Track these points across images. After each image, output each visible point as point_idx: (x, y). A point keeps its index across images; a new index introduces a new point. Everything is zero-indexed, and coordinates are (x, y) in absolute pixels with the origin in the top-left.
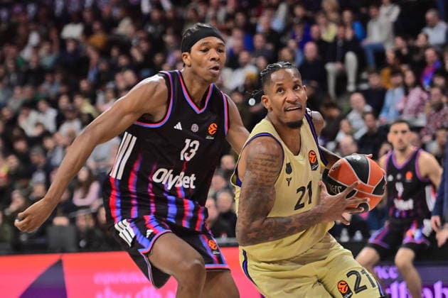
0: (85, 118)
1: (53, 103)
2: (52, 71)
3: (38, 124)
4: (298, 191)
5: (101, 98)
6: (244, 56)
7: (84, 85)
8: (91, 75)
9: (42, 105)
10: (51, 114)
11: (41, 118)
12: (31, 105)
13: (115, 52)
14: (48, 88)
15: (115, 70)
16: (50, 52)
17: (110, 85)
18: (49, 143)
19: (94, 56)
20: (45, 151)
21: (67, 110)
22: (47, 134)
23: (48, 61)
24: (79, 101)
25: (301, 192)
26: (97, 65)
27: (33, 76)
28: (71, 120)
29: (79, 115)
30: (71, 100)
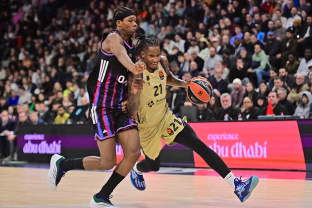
0: (202, 45)
1: (183, 36)
2: (182, 18)
3: (174, 48)
4: (154, 87)
5: (211, 33)
6: (294, 9)
7: (201, 26)
8: (205, 20)
9: (177, 37)
10: (183, 42)
11: (177, 45)
12: (171, 37)
13: (218, 7)
14: (180, 27)
15: (219, 17)
16: (181, 7)
17: (216, 26)
18: (181, 59)
19: (207, 9)
20: (179, 63)
21: (192, 40)
22: (180, 53)
23: (180, 12)
24: (198, 35)
25: (156, 88)
26: (209, 14)
27: (171, 20)
28: (194, 46)
29: (199, 43)
30: (194, 35)
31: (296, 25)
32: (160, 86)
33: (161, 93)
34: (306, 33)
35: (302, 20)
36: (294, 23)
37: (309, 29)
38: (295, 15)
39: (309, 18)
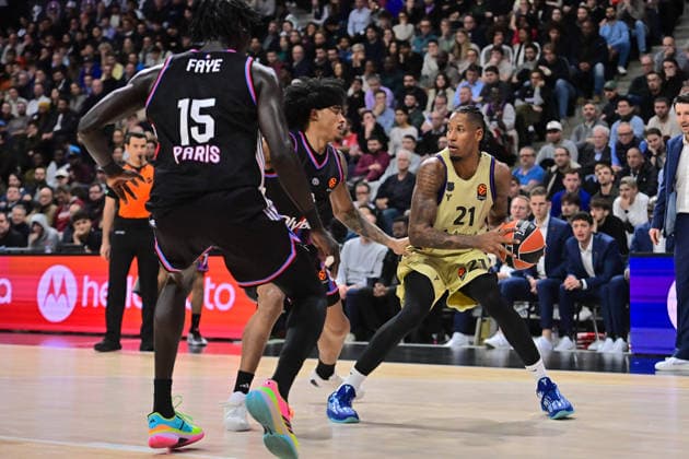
31: (42, 111)
32: (472, 210)
33: (471, 224)
34: (56, 124)
35: (52, 104)
36: (40, 107)
37: (61, 117)
38: (40, 96)
39: (61, 102)
